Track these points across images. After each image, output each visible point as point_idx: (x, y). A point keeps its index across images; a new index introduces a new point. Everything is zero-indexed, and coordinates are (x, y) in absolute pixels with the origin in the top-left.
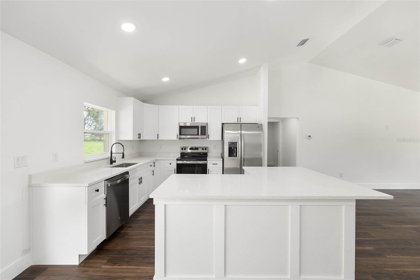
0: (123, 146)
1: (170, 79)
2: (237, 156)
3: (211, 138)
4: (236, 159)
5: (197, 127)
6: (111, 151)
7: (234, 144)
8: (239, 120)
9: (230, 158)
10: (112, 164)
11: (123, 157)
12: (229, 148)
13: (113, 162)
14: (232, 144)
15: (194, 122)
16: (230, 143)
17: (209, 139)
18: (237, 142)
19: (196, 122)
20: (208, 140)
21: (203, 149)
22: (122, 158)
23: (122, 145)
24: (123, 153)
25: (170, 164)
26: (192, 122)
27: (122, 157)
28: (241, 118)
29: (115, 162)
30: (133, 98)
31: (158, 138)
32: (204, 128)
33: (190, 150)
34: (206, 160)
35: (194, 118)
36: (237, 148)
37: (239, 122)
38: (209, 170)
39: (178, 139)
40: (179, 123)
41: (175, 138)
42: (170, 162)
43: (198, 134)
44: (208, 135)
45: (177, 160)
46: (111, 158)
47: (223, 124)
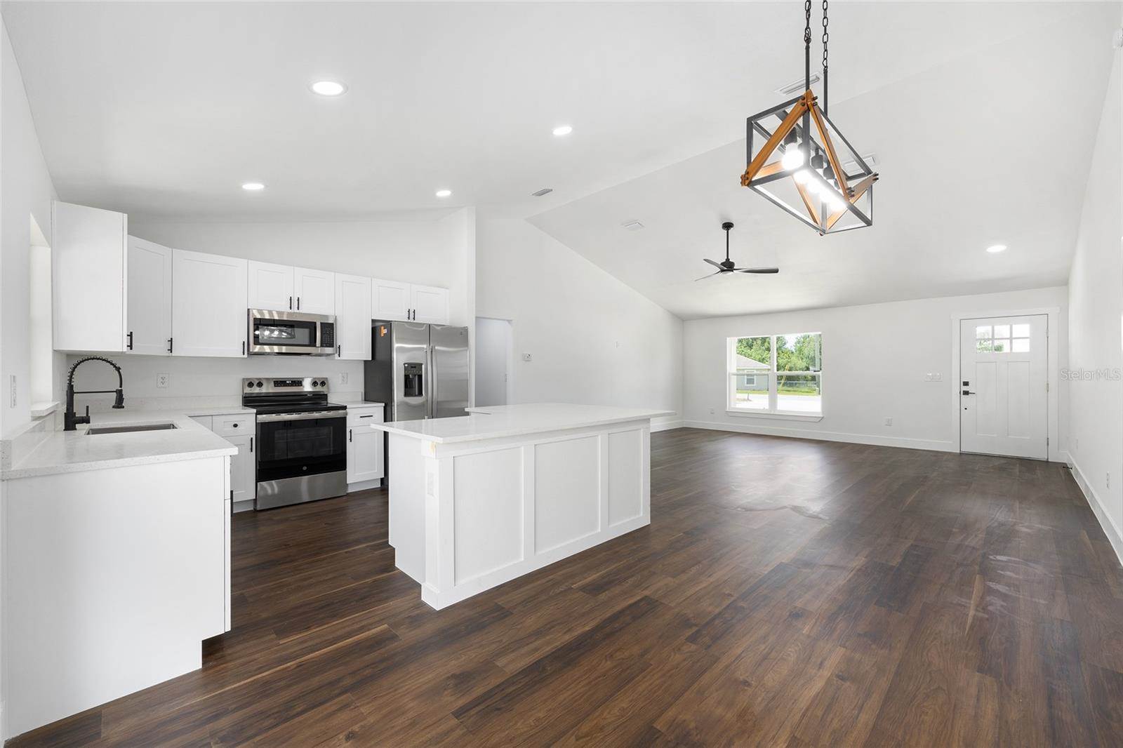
0: (118, 369)
2: (423, 393)
3: (346, 354)
4: (422, 399)
5: (311, 326)
6: (71, 387)
7: (415, 367)
8: (412, 316)
9: (408, 400)
10: (76, 429)
11: (119, 403)
12: (405, 375)
13: (77, 423)
14: (412, 367)
15: (298, 311)
16: (406, 365)
17: (342, 358)
18: (422, 364)
19: (302, 310)
20: (340, 358)
21: (315, 384)
22: (114, 407)
23: (115, 367)
24: (120, 394)
25: (235, 426)
26: (292, 311)
27: (114, 404)
28: (414, 312)
29: (86, 420)
30: (126, 215)
31: (171, 350)
32: (329, 330)
33: (275, 386)
34: (344, 408)
35: (298, 300)
36: (421, 376)
37: (411, 320)
38: (351, 432)
39: (246, 356)
40: (248, 309)
41: (236, 351)
42: (235, 419)
43: (312, 343)
44: (339, 348)
45: (257, 414)
46: (71, 411)
47: (373, 321)
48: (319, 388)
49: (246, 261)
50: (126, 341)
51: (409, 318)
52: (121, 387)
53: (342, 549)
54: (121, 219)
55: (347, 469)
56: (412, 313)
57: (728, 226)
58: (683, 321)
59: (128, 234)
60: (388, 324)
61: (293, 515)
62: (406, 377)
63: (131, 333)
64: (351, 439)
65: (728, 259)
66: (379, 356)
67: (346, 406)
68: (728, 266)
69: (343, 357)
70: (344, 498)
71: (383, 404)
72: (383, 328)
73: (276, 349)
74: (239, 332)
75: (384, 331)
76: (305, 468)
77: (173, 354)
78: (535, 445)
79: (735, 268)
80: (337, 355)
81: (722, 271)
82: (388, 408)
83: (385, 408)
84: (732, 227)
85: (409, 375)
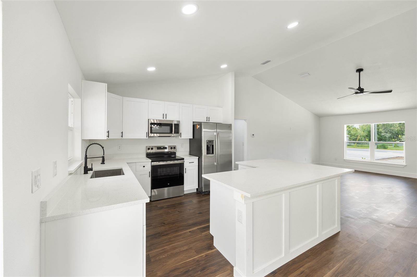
0: (103, 148)
1: (156, 68)
2: (214, 153)
4: (213, 156)
5: (170, 125)
6: (86, 156)
7: (211, 142)
9: (208, 156)
10: (88, 173)
11: (103, 162)
12: (207, 145)
13: (88, 171)
14: (210, 142)
15: (166, 119)
16: (207, 141)
18: (214, 140)
19: (167, 119)
20: (181, 138)
21: (172, 148)
22: (101, 164)
24: (103, 158)
25: (144, 167)
26: (164, 119)
27: (101, 162)
28: (209, 118)
29: (91, 169)
30: (106, 84)
31: (122, 136)
32: (177, 126)
33: (157, 149)
34: (183, 159)
35: (166, 115)
36: (213, 145)
37: (208, 121)
38: (186, 169)
39: (147, 138)
40: (148, 119)
41: (144, 136)
42: (144, 164)
43: (171, 132)
44: (181, 134)
45: (151, 162)
46: (86, 166)
47: (193, 122)
48: (173, 150)
49: (148, 100)
50: (107, 134)
51: (207, 121)
52: (104, 155)
53: (187, 229)
54: (104, 86)
55: (184, 185)
56: (208, 118)
57: (360, 70)
58: (320, 117)
59: (108, 92)
60: (200, 124)
61: (165, 205)
62: (207, 146)
63: (109, 131)
64: (186, 172)
65: (360, 87)
66: (196, 137)
67: (184, 158)
68: (361, 90)
69: (182, 137)
70: (183, 197)
71: (198, 157)
72: (197, 125)
73: (158, 135)
74: (145, 129)
75: (198, 127)
76: (169, 184)
77: (123, 138)
78: (290, 192)
79: (364, 91)
80: (180, 137)
81: (356, 93)
82: (200, 159)
83: (198, 159)
84: (362, 71)
85: (208, 145)
